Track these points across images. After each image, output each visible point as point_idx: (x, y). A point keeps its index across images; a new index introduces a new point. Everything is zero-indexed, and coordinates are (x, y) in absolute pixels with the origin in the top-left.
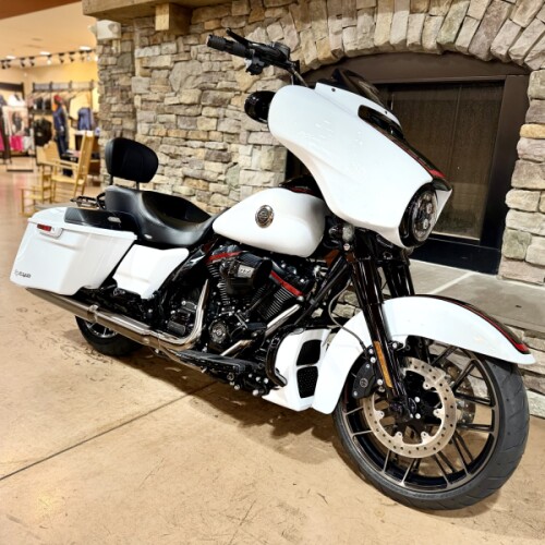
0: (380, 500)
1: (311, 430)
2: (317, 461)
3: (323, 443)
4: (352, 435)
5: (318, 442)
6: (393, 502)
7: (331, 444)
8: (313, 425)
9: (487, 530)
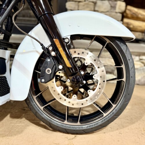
0: (67, 138)
1: (9, 116)
2: (20, 132)
3: (19, 120)
4: (42, 108)
5: (16, 120)
6: (73, 136)
7: (24, 119)
8: (9, 112)
9: (117, 129)
